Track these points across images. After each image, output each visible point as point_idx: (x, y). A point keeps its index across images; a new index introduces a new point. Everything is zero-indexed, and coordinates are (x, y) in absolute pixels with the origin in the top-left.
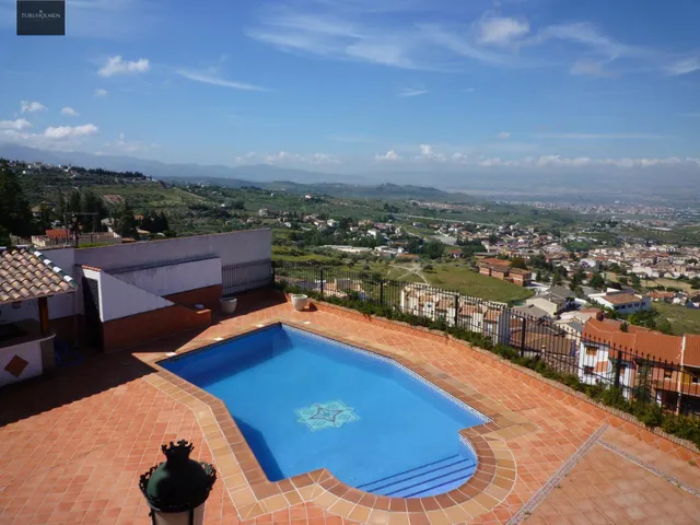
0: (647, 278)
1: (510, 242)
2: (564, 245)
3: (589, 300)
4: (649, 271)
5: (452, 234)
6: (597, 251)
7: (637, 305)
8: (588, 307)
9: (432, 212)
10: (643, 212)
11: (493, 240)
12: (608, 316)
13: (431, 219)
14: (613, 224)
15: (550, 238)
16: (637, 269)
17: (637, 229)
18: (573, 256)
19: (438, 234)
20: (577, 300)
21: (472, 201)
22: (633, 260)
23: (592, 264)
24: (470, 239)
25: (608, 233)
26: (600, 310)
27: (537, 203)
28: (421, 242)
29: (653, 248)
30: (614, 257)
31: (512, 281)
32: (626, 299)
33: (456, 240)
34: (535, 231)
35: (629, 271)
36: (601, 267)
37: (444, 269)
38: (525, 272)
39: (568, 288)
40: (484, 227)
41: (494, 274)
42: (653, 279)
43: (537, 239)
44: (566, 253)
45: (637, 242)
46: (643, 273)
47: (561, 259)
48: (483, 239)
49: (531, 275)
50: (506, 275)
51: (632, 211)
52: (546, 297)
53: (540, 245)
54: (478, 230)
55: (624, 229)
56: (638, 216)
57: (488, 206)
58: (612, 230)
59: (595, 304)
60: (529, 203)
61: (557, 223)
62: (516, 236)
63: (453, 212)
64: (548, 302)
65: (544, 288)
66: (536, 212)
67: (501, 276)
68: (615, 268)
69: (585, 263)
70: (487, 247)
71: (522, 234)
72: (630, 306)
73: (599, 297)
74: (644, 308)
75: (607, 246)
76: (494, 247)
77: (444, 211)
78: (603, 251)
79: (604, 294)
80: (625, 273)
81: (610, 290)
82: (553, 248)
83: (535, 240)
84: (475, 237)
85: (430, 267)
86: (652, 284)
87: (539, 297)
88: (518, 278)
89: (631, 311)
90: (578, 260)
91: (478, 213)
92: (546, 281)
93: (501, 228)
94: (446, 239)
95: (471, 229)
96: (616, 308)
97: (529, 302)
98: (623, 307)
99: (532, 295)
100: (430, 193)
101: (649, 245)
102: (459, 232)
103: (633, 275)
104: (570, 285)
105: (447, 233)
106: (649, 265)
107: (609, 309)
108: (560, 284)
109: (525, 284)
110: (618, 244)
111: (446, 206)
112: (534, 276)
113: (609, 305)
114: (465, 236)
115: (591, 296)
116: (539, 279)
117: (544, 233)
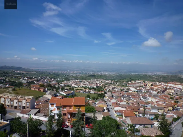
0: (75, 87)
1: (42, 81)
2: (57, 81)
3: (60, 93)
4: (76, 86)
5: (25, 80)
6: (64, 82)
7: (71, 94)
8: (59, 95)
9: (20, 74)
10: (74, 73)
11: (37, 81)
12: (64, 97)
13: (19, 76)
14: (68, 76)
15: (53, 79)
16: (73, 85)
17: (73, 76)
18: (58, 84)
19: (21, 80)
20: (57, 94)
21: (32, 71)
22: (72, 83)
23: (63, 85)
24: (31, 81)
25: (67, 78)
26: (62, 96)
27: (50, 71)
28: (15, 82)
29: (76, 81)
30: (68, 83)
31: (40, 91)
32: (69, 92)
33: (26, 81)
34: (49, 78)
35: (71, 86)
36: (65, 86)
37: (20, 89)
38: (44, 88)
39: (55, 91)
40: (35, 77)
41: (35, 89)
42: (77, 87)
43: (50, 80)
44: (57, 83)
45: (73, 79)
46: (74, 86)
47: (55, 84)
48: (35, 81)
49: (45, 89)
50: (39, 89)
51: (72, 72)
52: (49, 94)
53: (50, 81)
54: (33, 78)
55: (70, 76)
56: (73, 73)
57: (37, 72)
58: (68, 77)
59: (61, 94)
60: (48, 71)
61: (55, 76)
62: (44, 79)
63: (26, 74)
64: (49, 95)
65: (48, 92)
66: (49, 73)
67: (37, 90)
68: (68, 86)
69: (61, 85)
70: (36, 83)
71: (46, 79)
72: (70, 94)
73: (63, 93)
74: (73, 94)
75: (67, 81)
76: (38, 83)
77: (23, 73)
78: (66, 82)
79: (64, 92)
80: (70, 87)
81: (65, 91)
82: (54, 82)
83: (49, 80)
84: (32, 80)
85: (15, 89)
86: (76, 89)
87: (47, 94)
88: (42, 90)
89: (70, 95)
90: (59, 84)
91: (33, 74)
92: (50, 90)
93: (40, 77)
94: (23, 81)
95: (31, 78)
96: (67, 95)
97: (44, 96)
98: (68, 94)
99: (45, 94)
100: (19, 68)
101: (75, 80)
102: (28, 79)
103: (72, 87)
104: (56, 90)
105: (24, 79)
106: (76, 84)
107: (65, 95)
108: (53, 90)
109: (44, 91)
110: (69, 80)
111: (24, 72)
112: (46, 89)
113: (65, 94)
114: (29, 80)
115: (61, 93)
116: (48, 90)
117: (52, 78)
